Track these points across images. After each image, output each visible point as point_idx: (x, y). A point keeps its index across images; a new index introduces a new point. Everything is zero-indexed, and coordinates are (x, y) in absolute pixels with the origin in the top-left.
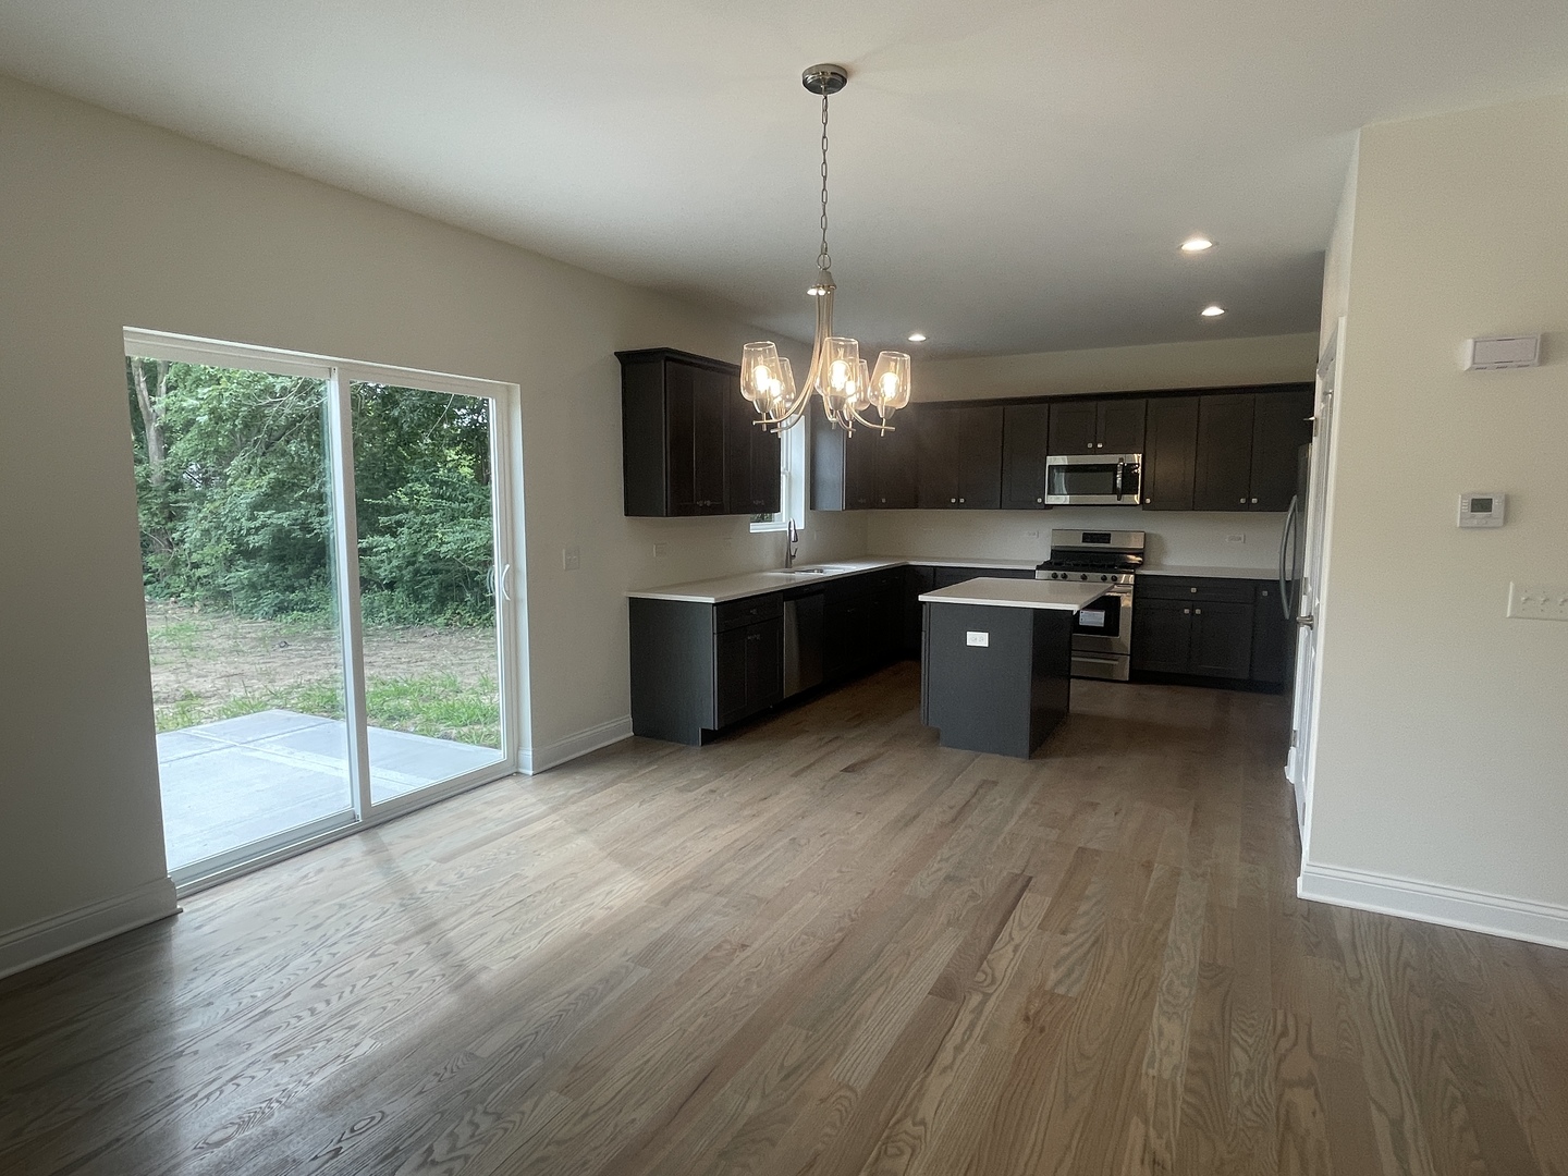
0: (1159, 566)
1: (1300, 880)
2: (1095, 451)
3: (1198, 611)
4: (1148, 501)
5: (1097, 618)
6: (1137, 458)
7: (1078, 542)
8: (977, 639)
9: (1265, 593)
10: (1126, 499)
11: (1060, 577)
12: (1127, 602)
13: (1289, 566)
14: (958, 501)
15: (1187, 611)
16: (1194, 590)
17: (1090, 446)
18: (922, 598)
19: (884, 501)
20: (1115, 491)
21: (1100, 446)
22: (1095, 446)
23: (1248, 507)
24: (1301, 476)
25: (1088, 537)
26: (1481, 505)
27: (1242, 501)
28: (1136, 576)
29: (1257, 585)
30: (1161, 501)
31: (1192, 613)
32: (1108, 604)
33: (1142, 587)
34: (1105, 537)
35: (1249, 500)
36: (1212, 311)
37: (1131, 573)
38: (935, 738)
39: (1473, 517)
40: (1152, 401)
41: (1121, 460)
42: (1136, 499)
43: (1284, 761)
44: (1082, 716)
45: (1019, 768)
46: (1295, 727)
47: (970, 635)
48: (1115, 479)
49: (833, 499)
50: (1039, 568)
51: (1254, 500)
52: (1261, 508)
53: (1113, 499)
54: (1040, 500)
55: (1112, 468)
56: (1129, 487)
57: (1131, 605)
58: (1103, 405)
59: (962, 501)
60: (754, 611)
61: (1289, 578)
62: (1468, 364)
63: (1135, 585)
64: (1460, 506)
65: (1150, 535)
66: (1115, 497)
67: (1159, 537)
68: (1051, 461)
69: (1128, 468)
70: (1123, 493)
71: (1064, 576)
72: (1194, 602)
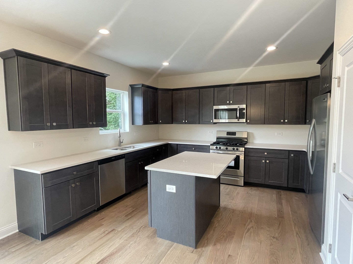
0: (253, 143)
2: (230, 104)
3: (268, 161)
4: (249, 121)
5: (232, 163)
6: (244, 106)
7: (225, 135)
9: (292, 155)
10: (241, 120)
11: (218, 149)
15: (263, 161)
16: (266, 154)
17: (228, 102)
19: (160, 121)
20: (237, 118)
22: (230, 102)
23: (284, 123)
25: (228, 133)
27: (282, 121)
28: (245, 148)
29: (289, 152)
30: (252, 122)
31: (266, 162)
33: (247, 152)
34: (234, 134)
35: (284, 121)
37: (243, 147)
40: (249, 86)
41: (239, 107)
42: (244, 120)
48: (237, 114)
49: (139, 120)
50: (212, 145)
51: (286, 121)
52: (289, 123)
53: (236, 121)
54: (212, 121)
55: (235, 110)
56: (242, 116)
57: (243, 159)
58: (232, 87)
59: (186, 121)
60: (75, 173)
63: (245, 152)
65: (249, 132)
66: (237, 120)
67: (252, 133)
68: (215, 107)
69: (241, 110)
70: (240, 118)
71: (220, 148)
72: (266, 158)
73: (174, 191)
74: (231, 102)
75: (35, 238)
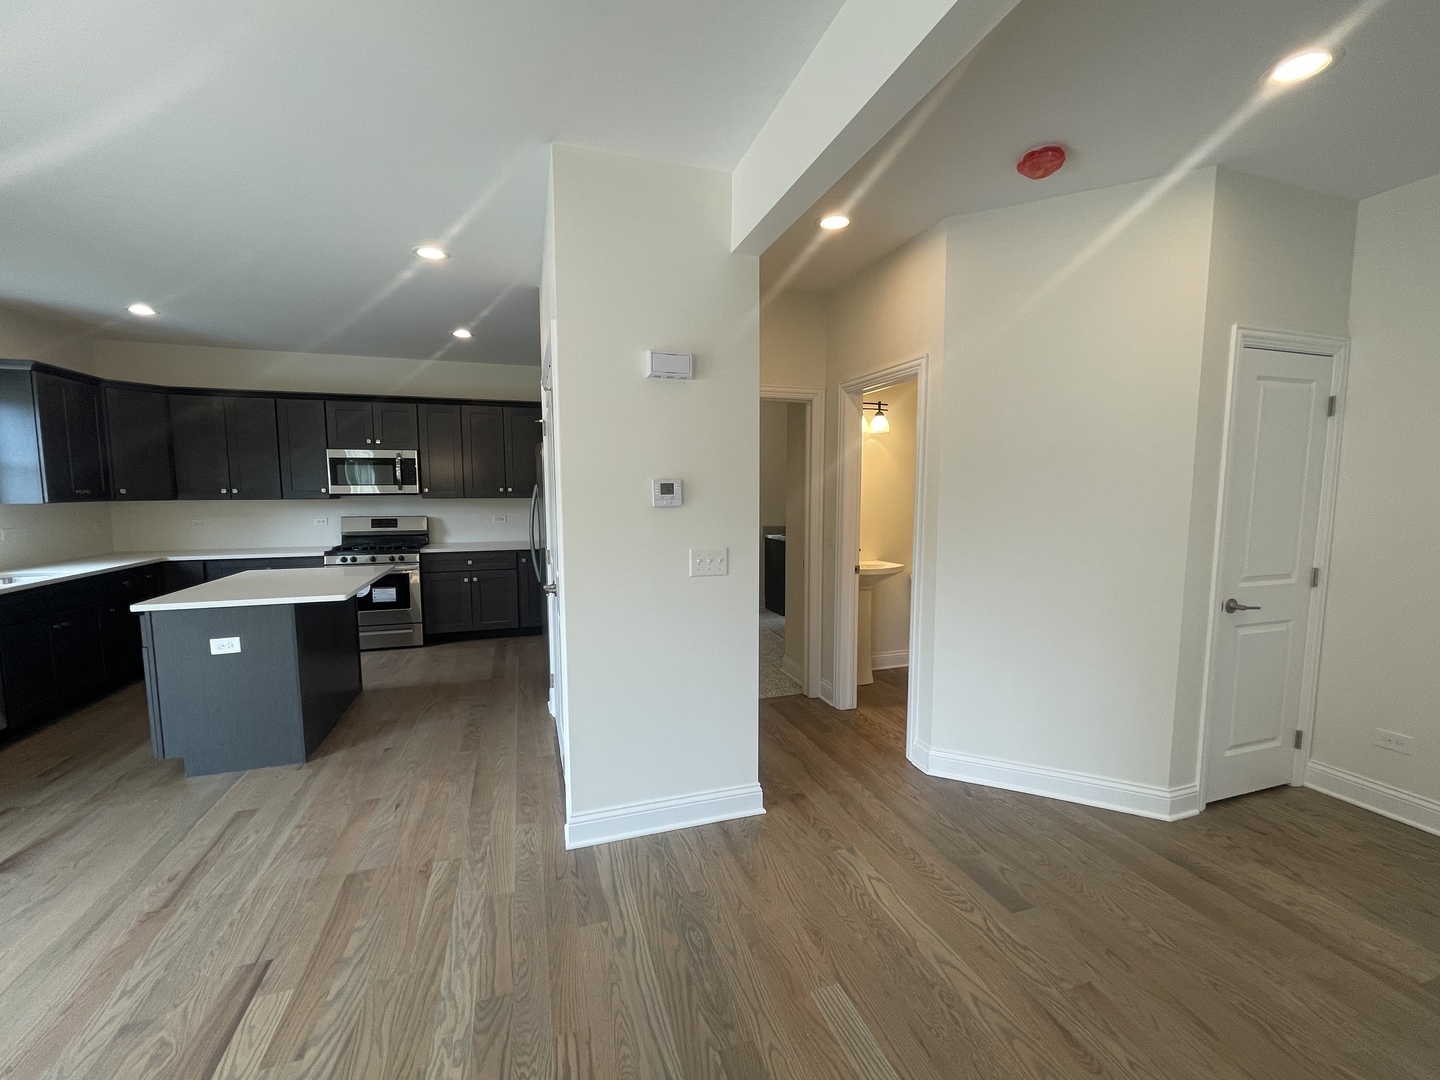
0: (443, 544)
1: (566, 827)
2: (374, 447)
3: (475, 579)
4: (427, 490)
5: (388, 594)
6: (413, 454)
7: (366, 527)
8: (226, 646)
9: (524, 560)
10: (408, 489)
11: (349, 562)
12: (415, 578)
13: (537, 538)
14: (229, 491)
15: (466, 580)
16: (470, 562)
17: (369, 441)
18: (134, 608)
19: (123, 491)
20: (396, 482)
21: (378, 442)
22: (374, 441)
23: (506, 495)
24: (538, 469)
25: (376, 522)
26: (667, 489)
27: (501, 490)
28: (421, 555)
29: (518, 554)
30: (435, 492)
31: (471, 580)
32: (399, 581)
33: (427, 565)
34: (392, 522)
35: (506, 489)
36: (462, 334)
37: (416, 553)
38: (179, 769)
39: (663, 498)
40: (422, 407)
41: (399, 455)
42: (416, 488)
43: (548, 698)
44: (375, 691)
45: (292, 776)
46: (552, 672)
47: (213, 642)
48: (395, 472)
49: (26, 489)
50: (328, 553)
51: (510, 490)
52: (515, 495)
53: (394, 489)
54: (323, 490)
55: (391, 462)
56: (408, 478)
57: (418, 581)
58: (377, 405)
59: (235, 491)
61: (537, 547)
62: (648, 372)
63: (420, 563)
64: (654, 490)
65: (432, 519)
66: (397, 487)
67: (439, 520)
68: (331, 454)
69: (406, 463)
70: (403, 484)
71: (354, 560)
72: (471, 573)
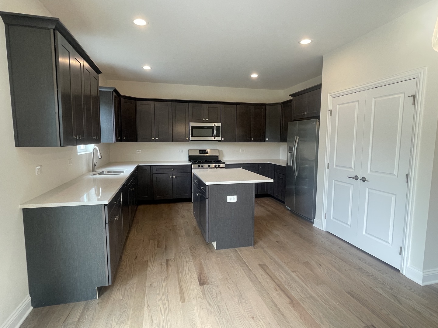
2: (205, 121)
4: (223, 139)
6: (220, 125)
7: (198, 154)
8: (232, 199)
9: (261, 167)
10: (217, 138)
14: (155, 138)
17: (204, 119)
19: (124, 138)
23: (250, 141)
25: (201, 152)
27: (249, 139)
28: (225, 165)
29: (258, 165)
30: (226, 140)
36: (254, 76)
37: (223, 164)
41: (215, 125)
42: (220, 138)
48: (214, 131)
49: (109, 137)
51: (252, 139)
54: (187, 139)
55: (212, 128)
56: (218, 135)
58: (207, 105)
59: (157, 139)
65: (220, 150)
66: (213, 137)
68: (192, 124)
69: (218, 128)
70: (216, 136)
71: (202, 166)
73: (235, 200)
74: (207, 120)
75: (82, 301)
